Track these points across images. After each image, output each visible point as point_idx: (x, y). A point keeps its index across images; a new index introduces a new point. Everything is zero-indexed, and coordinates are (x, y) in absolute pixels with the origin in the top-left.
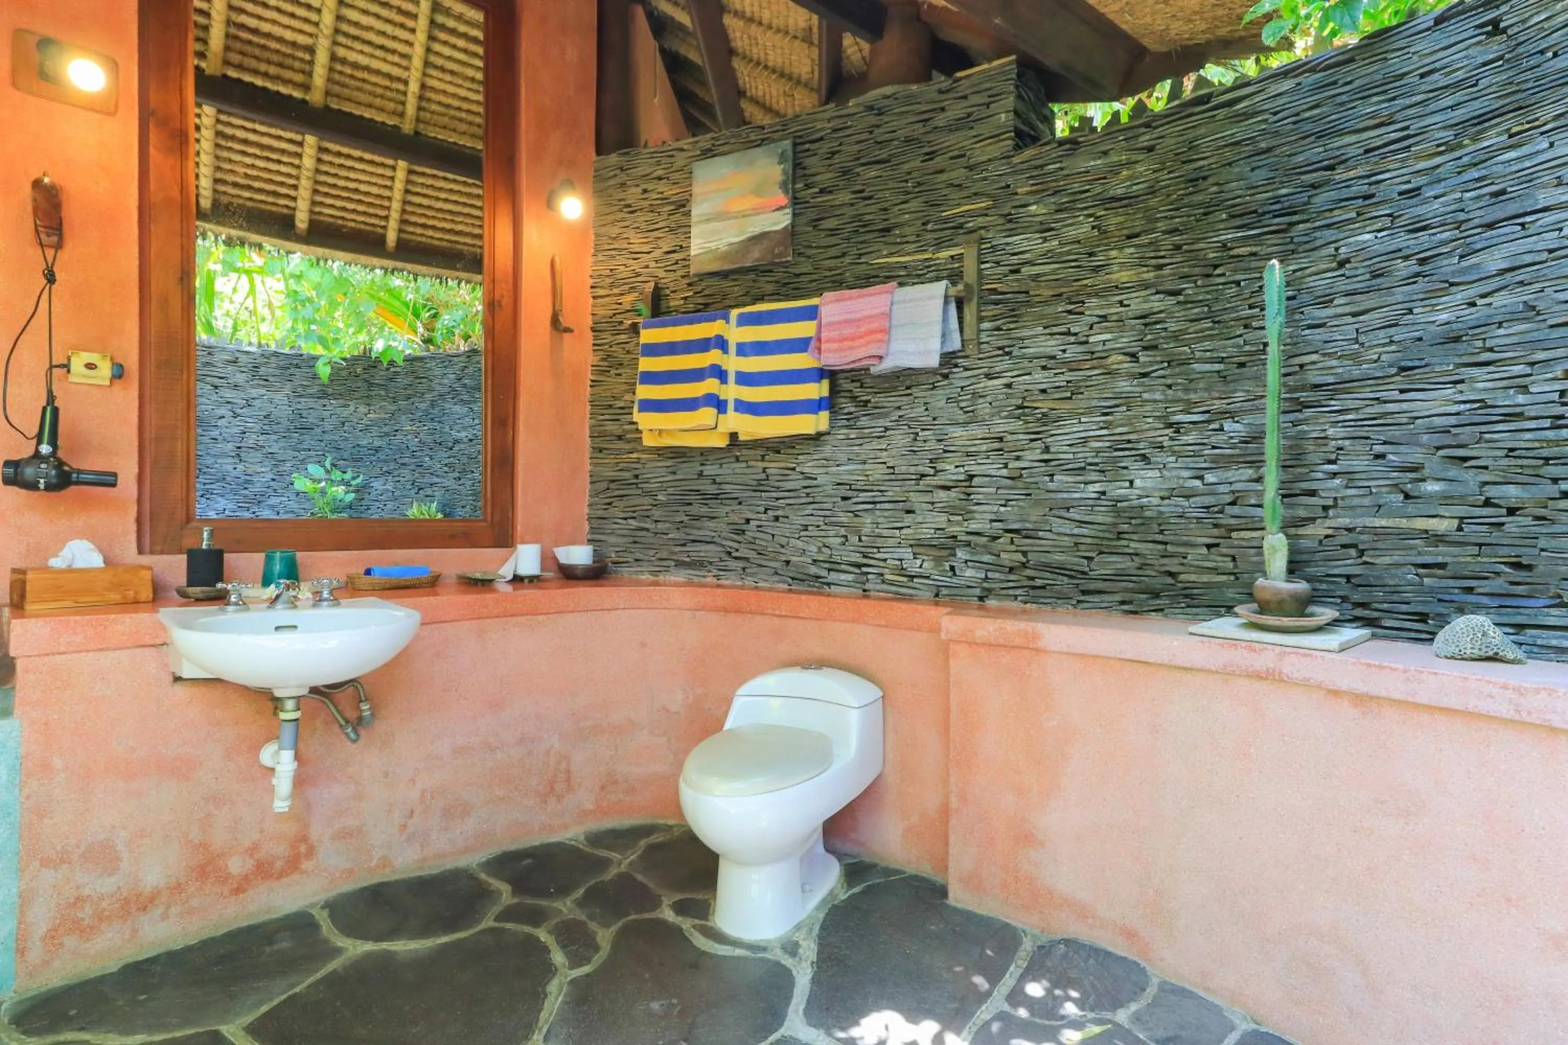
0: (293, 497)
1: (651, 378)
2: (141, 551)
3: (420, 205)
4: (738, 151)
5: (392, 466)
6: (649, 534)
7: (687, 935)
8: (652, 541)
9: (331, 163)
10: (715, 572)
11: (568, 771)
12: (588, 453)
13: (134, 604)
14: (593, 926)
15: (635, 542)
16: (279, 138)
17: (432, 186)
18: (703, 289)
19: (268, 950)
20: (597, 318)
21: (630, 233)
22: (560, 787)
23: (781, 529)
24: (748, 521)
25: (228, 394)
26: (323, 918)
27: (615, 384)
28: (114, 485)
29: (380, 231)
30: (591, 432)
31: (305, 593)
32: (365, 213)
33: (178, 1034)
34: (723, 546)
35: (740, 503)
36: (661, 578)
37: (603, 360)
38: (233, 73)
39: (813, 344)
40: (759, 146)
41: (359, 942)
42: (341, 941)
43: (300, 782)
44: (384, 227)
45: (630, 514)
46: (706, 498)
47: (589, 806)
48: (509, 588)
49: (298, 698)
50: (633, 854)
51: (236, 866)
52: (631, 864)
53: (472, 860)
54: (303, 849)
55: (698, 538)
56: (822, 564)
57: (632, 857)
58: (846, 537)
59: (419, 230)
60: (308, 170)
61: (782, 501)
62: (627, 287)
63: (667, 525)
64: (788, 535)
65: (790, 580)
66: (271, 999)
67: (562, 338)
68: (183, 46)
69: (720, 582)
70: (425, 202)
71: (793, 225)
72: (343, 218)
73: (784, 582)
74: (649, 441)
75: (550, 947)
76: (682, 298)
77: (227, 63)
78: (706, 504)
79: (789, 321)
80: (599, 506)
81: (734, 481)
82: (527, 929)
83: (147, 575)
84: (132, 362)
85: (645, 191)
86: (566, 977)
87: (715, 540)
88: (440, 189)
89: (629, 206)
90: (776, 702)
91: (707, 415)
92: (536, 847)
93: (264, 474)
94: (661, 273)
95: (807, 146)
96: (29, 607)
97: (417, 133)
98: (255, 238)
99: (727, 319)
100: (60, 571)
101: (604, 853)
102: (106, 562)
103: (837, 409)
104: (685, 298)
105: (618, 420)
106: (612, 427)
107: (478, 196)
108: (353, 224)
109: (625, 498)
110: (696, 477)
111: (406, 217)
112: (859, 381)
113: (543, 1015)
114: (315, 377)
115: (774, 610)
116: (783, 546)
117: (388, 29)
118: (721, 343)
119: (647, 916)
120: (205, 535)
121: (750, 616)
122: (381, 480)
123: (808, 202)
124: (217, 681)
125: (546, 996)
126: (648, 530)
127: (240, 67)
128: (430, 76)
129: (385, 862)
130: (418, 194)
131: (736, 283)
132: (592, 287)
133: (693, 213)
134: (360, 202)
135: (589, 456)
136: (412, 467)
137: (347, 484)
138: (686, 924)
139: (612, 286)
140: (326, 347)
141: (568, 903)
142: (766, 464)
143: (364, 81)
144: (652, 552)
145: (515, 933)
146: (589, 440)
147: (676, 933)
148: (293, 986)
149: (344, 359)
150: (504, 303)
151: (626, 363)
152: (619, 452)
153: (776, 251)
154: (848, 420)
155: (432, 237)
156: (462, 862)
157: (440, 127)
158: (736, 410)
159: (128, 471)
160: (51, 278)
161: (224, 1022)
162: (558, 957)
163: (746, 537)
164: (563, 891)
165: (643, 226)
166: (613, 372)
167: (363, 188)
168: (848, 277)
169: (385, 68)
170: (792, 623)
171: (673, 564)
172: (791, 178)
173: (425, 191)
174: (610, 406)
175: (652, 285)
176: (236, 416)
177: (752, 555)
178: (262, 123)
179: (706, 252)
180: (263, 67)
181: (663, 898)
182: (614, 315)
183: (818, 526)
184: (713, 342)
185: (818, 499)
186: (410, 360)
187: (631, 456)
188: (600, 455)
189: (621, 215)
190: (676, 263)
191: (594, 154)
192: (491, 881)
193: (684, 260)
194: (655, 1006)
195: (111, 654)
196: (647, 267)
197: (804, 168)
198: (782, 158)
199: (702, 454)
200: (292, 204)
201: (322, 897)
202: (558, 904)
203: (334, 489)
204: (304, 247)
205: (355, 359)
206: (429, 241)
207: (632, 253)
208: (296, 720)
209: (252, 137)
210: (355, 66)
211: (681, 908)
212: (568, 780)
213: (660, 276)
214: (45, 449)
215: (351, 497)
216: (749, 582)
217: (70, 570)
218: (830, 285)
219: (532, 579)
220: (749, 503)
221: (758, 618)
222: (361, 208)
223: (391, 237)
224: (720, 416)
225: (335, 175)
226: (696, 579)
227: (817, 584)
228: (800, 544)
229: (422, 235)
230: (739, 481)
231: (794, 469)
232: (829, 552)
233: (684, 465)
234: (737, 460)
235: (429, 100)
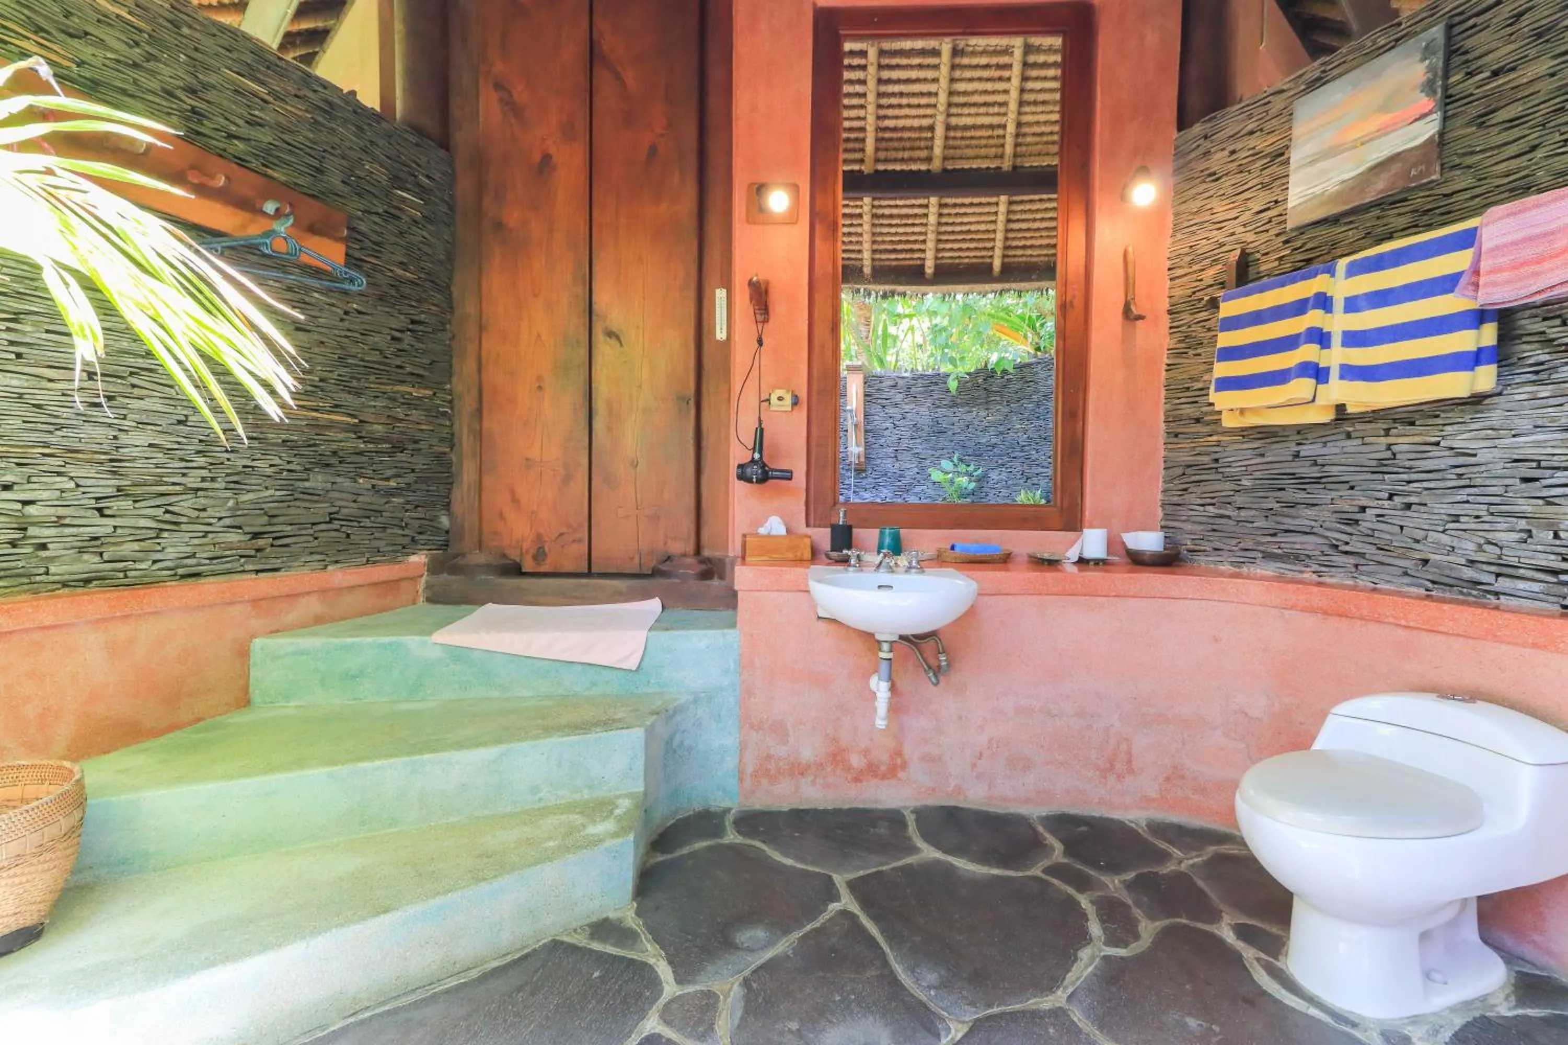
0: (931, 485)
1: (1230, 354)
2: (808, 525)
3: (1020, 230)
4: (1361, 64)
5: (1006, 459)
6: (1231, 522)
7: (1248, 966)
8: (1233, 529)
9: (949, 215)
10: (1316, 567)
11: (1129, 754)
12: (1162, 438)
13: (799, 561)
14: (1137, 913)
15: (1214, 530)
16: (913, 206)
17: (1030, 210)
18: (1304, 244)
19: (872, 830)
20: (1174, 300)
21: (1215, 203)
22: (1120, 766)
23: (1413, 520)
24: (1363, 509)
25: (891, 411)
26: (911, 819)
27: (1192, 365)
28: (790, 479)
29: (988, 260)
30: (1167, 416)
31: (902, 561)
32: (976, 249)
33: (810, 868)
34: (1327, 537)
35: (1352, 488)
36: (1245, 570)
37: (1180, 342)
38: (881, 167)
39: (1463, 281)
40: (1393, 47)
41: (932, 848)
42: (920, 843)
43: (895, 709)
44: (991, 257)
45: (1209, 501)
46: (1302, 482)
47: (1153, 794)
48: (1074, 569)
49: (892, 643)
50: (1197, 856)
51: (856, 761)
52: (1193, 866)
53: (1035, 811)
54: (899, 761)
55: (1292, 528)
56: (1485, 567)
57: (1196, 860)
58: (1529, 531)
59: (1020, 252)
60: (932, 225)
61: (1415, 485)
62: (1208, 261)
63: (1253, 512)
64: (1426, 527)
65: (1430, 585)
66: (867, 868)
67: (1134, 327)
68: (837, 159)
69: (1322, 579)
70: (1024, 226)
71: (1441, 134)
72: (960, 257)
73: (1419, 586)
74: (1228, 422)
75: (1090, 917)
76: (1276, 260)
77: (877, 160)
78: (1305, 489)
79: (1426, 257)
80: (1174, 493)
81: (1343, 461)
82: (1071, 890)
83: (807, 541)
84: (803, 394)
85: (1233, 152)
86: (1100, 951)
87: (1315, 530)
88: (1037, 211)
89: (1214, 174)
90: (1386, 730)
91: (1302, 387)
92: (1094, 818)
93: (911, 468)
94: (1250, 237)
95: (1471, 22)
96: (748, 559)
97: (1015, 167)
98: (900, 288)
99: (1331, 272)
100: (763, 536)
101: (1163, 845)
102: (788, 531)
103: (1515, 360)
104: (1281, 259)
105: (1196, 402)
106: (1189, 410)
107: (1054, 209)
108: (966, 261)
109: (1202, 484)
110: (1290, 458)
111: (1009, 243)
112: (1559, 316)
113: (1070, 977)
114: (948, 391)
115: (1396, 618)
116: (1418, 541)
117: (989, 86)
118: (1323, 302)
119: (1200, 925)
120: (841, 515)
121: (1359, 622)
122: (997, 472)
123: (1471, 95)
124: (833, 621)
125: (1076, 960)
126: (1229, 517)
127: (886, 161)
128: (1026, 113)
129: (959, 790)
130: (1018, 221)
131: (1351, 226)
132: (1169, 269)
133: (1292, 161)
134: (972, 240)
135: (1163, 442)
136: (1022, 460)
137: (971, 475)
138: (1249, 953)
139: (1191, 263)
140: (955, 366)
141: (1116, 881)
142: (1391, 440)
143: (972, 138)
144: (1234, 542)
145: (1058, 890)
146: (1163, 426)
147: (1236, 959)
148: (882, 864)
149: (969, 374)
150: (1076, 302)
151: (1205, 342)
152: (1197, 435)
153: (1413, 173)
154: (1537, 373)
155: (1031, 256)
156: (1023, 810)
157: (1035, 155)
158: (1342, 377)
159: (800, 470)
160: (760, 342)
161: (836, 872)
162: (1095, 929)
163: (1360, 528)
164: (1114, 868)
165: (1231, 191)
166: (1191, 352)
167: (973, 228)
168: (1542, 177)
169: (987, 120)
170: (1426, 638)
171: (1260, 555)
172: (1440, 73)
173: (1024, 217)
174: (1188, 388)
175: (1238, 252)
176: (895, 426)
177: (1369, 550)
178: (901, 198)
179: (1309, 200)
180: (900, 155)
181: (1223, 914)
182: (1194, 293)
183: (1477, 517)
184: (1311, 302)
185: (1478, 482)
186: (1020, 367)
187: (1210, 439)
188: (1175, 440)
189: (1204, 186)
190: (1270, 222)
191: (1175, 131)
192: (1047, 835)
193: (1281, 215)
194: (1192, 1023)
195: (785, 594)
196: (1233, 234)
197: (1466, 52)
198: (1428, 52)
199: (1299, 433)
200: (922, 256)
201: (913, 804)
202: (1105, 879)
203: (960, 479)
204: (934, 288)
205: (978, 372)
206: (1029, 259)
207: (1215, 223)
208: (890, 659)
209: (895, 211)
210: (966, 128)
211: (1243, 932)
212: (1129, 761)
213: (1249, 241)
214: (757, 456)
215: (973, 485)
216: (1364, 582)
217: (769, 536)
218: (1506, 195)
219: (1097, 562)
220: (1364, 487)
221: (1372, 626)
222: (972, 245)
223: (997, 264)
224: (1320, 386)
225: (953, 224)
226: (1290, 575)
227: (1474, 593)
228: (1445, 539)
229: (1022, 256)
230: (1350, 461)
231: (1438, 444)
232: (1498, 551)
233: (1274, 446)
234: (1349, 436)
235: (1025, 135)
